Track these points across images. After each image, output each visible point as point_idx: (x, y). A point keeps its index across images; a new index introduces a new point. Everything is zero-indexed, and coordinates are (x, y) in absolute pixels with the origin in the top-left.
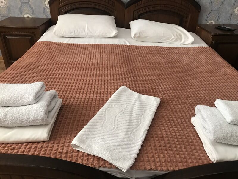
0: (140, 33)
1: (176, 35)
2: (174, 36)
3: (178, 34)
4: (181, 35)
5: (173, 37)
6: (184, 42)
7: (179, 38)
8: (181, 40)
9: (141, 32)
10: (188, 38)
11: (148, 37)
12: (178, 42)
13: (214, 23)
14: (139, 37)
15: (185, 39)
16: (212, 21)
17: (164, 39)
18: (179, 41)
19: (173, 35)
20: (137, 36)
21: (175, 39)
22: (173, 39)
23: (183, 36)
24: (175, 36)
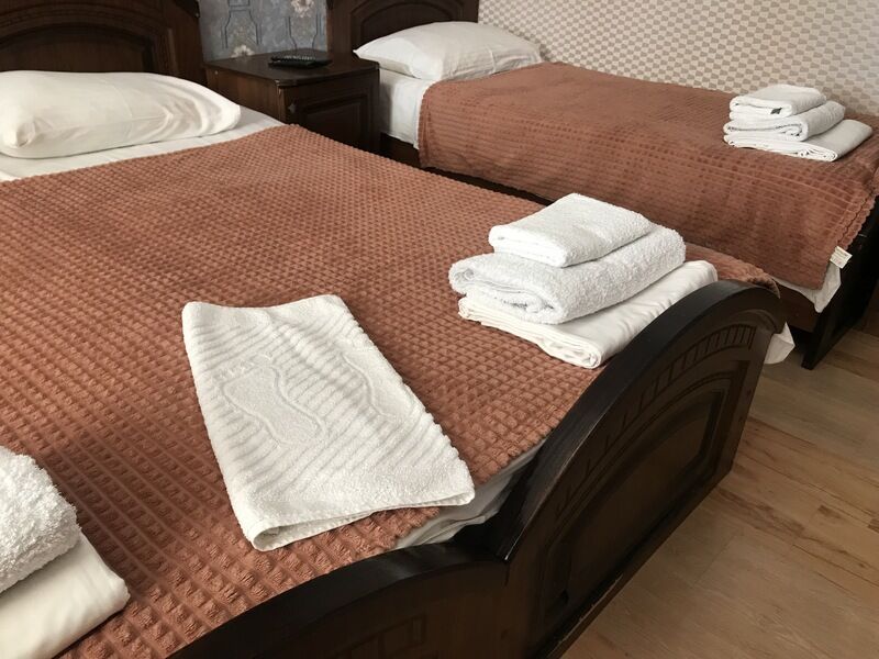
0: (39, 124)
1: (177, 105)
2: (171, 111)
3: (180, 104)
4: (192, 106)
5: (169, 116)
6: (211, 126)
7: (189, 116)
8: (198, 120)
9: (40, 120)
10: (218, 110)
11: (77, 134)
12: (191, 132)
13: (250, 53)
14: (40, 139)
15: (209, 114)
16: (244, 48)
17: (140, 128)
18: (193, 124)
19: (167, 107)
20: (30, 137)
21: (176, 125)
22: (169, 126)
23: (198, 104)
24: (174, 109)
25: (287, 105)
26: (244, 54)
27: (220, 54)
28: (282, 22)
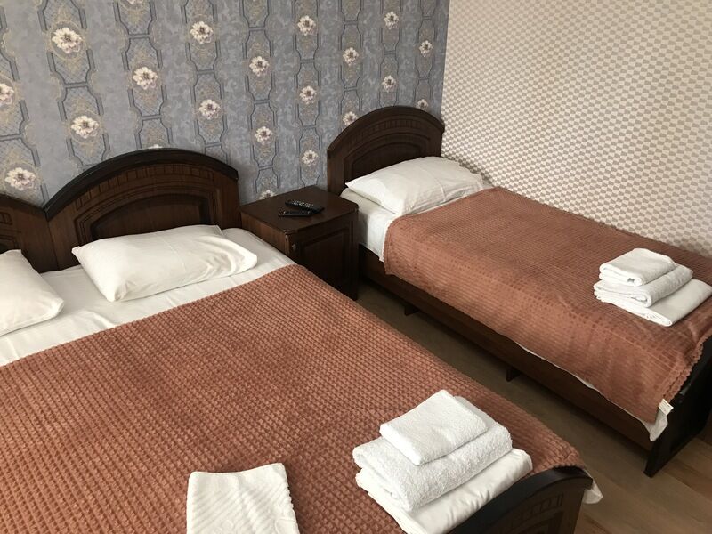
0: (129, 285)
1: (215, 259)
2: (211, 264)
3: (217, 257)
4: (225, 257)
5: (210, 267)
6: (238, 268)
7: (223, 263)
8: (229, 266)
9: (130, 282)
10: (243, 258)
11: (150, 287)
12: (225, 273)
14: (129, 294)
15: (237, 261)
16: (268, 191)
17: (191, 277)
18: (225, 269)
19: (208, 261)
20: (122, 295)
21: (215, 271)
22: (210, 273)
23: (230, 257)
24: (214, 262)
25: (291, 244)
26: (268, 195)
27: (252, 198)
28: (295, 171)
